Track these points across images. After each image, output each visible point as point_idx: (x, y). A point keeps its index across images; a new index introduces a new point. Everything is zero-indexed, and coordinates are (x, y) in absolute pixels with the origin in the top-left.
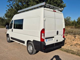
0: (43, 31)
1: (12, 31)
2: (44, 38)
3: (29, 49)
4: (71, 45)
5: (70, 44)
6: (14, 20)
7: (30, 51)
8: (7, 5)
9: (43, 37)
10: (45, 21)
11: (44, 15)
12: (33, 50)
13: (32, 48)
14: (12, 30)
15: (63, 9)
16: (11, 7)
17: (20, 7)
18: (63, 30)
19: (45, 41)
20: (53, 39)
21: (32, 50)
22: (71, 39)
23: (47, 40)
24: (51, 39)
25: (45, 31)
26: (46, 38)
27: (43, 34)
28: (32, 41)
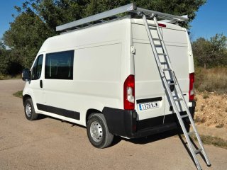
0: (130, 82)
1: (41, 86)
2: (132, 101)
3: (92, 135)
4: (218, 124)
5: (216, 123)
6: (47, 55)
7: (95, 140)
8: (15, 7)
9: (129, 98)
10: (134, 54)
11: (132, 39)
12: (104, 134)
13: (101, 130)
14: (41, 82)
15: (186, 17)
16: (29, 10)
17: (58, 12)
18: (188, 79)
19: (136, 109)
20: (160, 103)
21: (101, 134)
22: (219, 108)
23: (142, 105)
24: (154, 103)
25: (135, 82)
26: (139, 102)
27: (129, 91)
28: (101, 111)
